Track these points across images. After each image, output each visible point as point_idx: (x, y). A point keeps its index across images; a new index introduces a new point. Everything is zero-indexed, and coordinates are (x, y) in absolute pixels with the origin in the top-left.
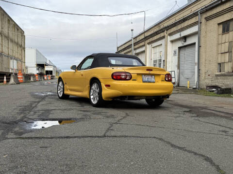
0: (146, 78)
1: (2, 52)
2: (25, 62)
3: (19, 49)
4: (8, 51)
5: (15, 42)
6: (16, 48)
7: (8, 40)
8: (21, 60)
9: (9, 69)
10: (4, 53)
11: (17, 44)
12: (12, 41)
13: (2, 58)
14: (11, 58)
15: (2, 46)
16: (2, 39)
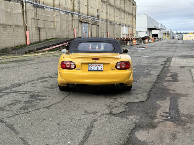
0: (92, 67)
1: (114, 22)
2: (135, 28)
3: (131, 17)
4: (120, 20)
5: (127, 12)
6: (128, 16)
7: (120, 11)
8: (132, 26)
9: (120, 34)
10: (116, 22)
11: (129, 13)
12: (124, 11)
13: (114, 26)
14: (123, 26)
15: (114, 17)
16: (114, 11)
